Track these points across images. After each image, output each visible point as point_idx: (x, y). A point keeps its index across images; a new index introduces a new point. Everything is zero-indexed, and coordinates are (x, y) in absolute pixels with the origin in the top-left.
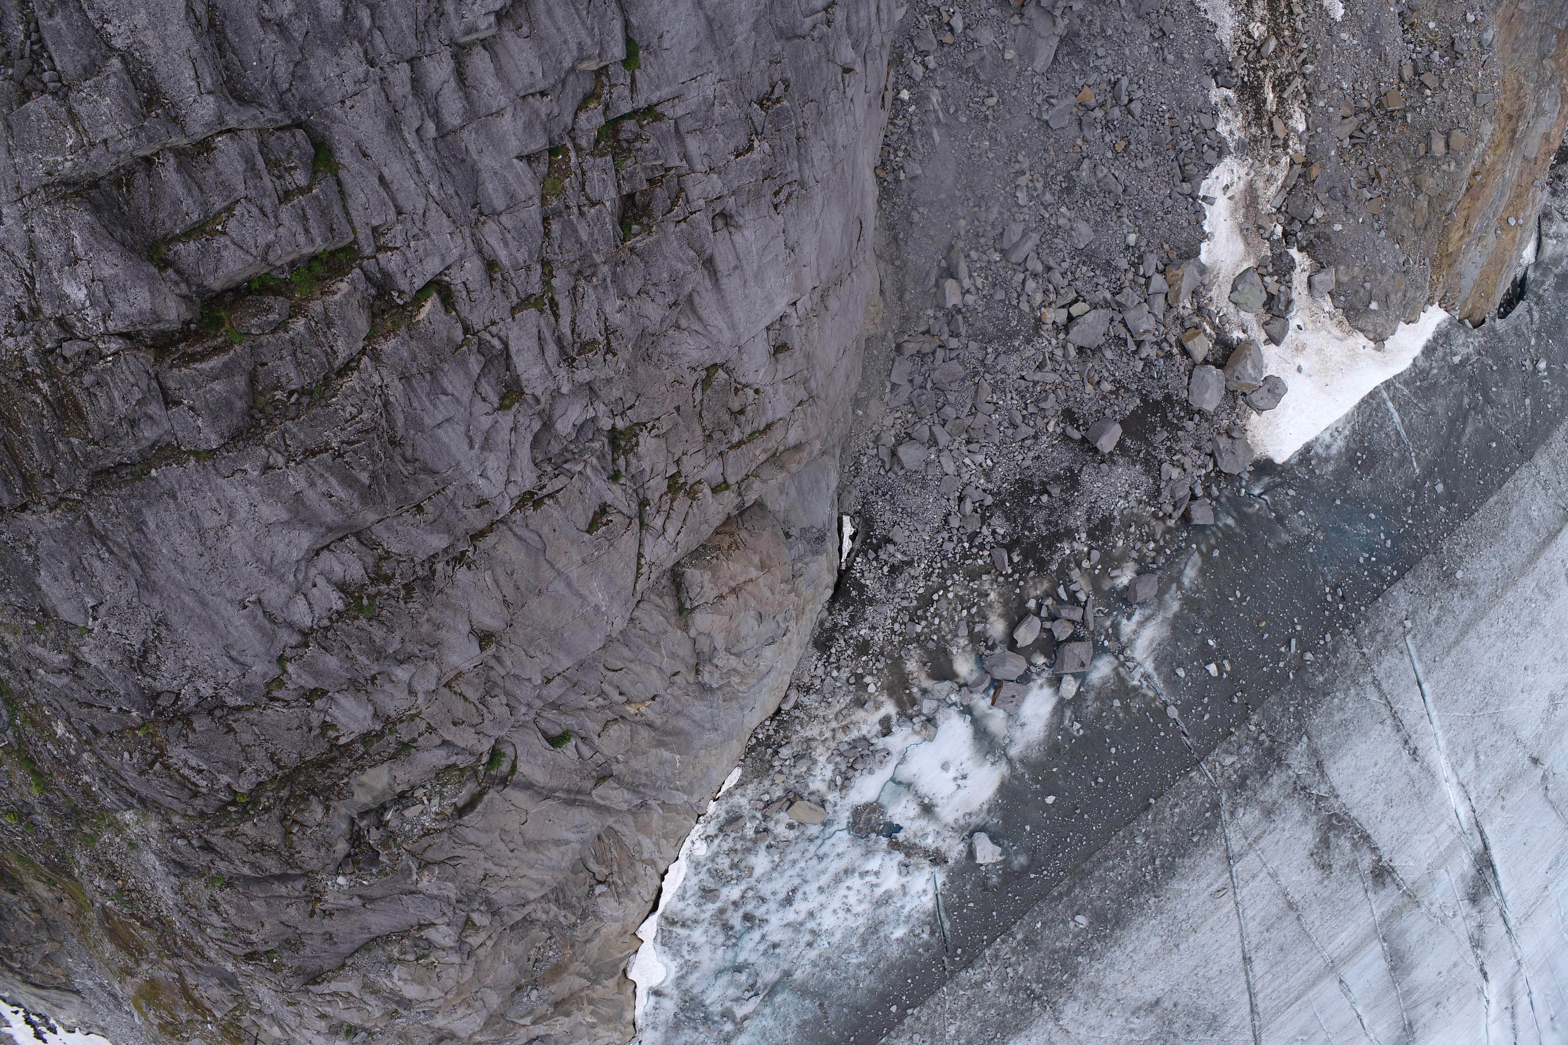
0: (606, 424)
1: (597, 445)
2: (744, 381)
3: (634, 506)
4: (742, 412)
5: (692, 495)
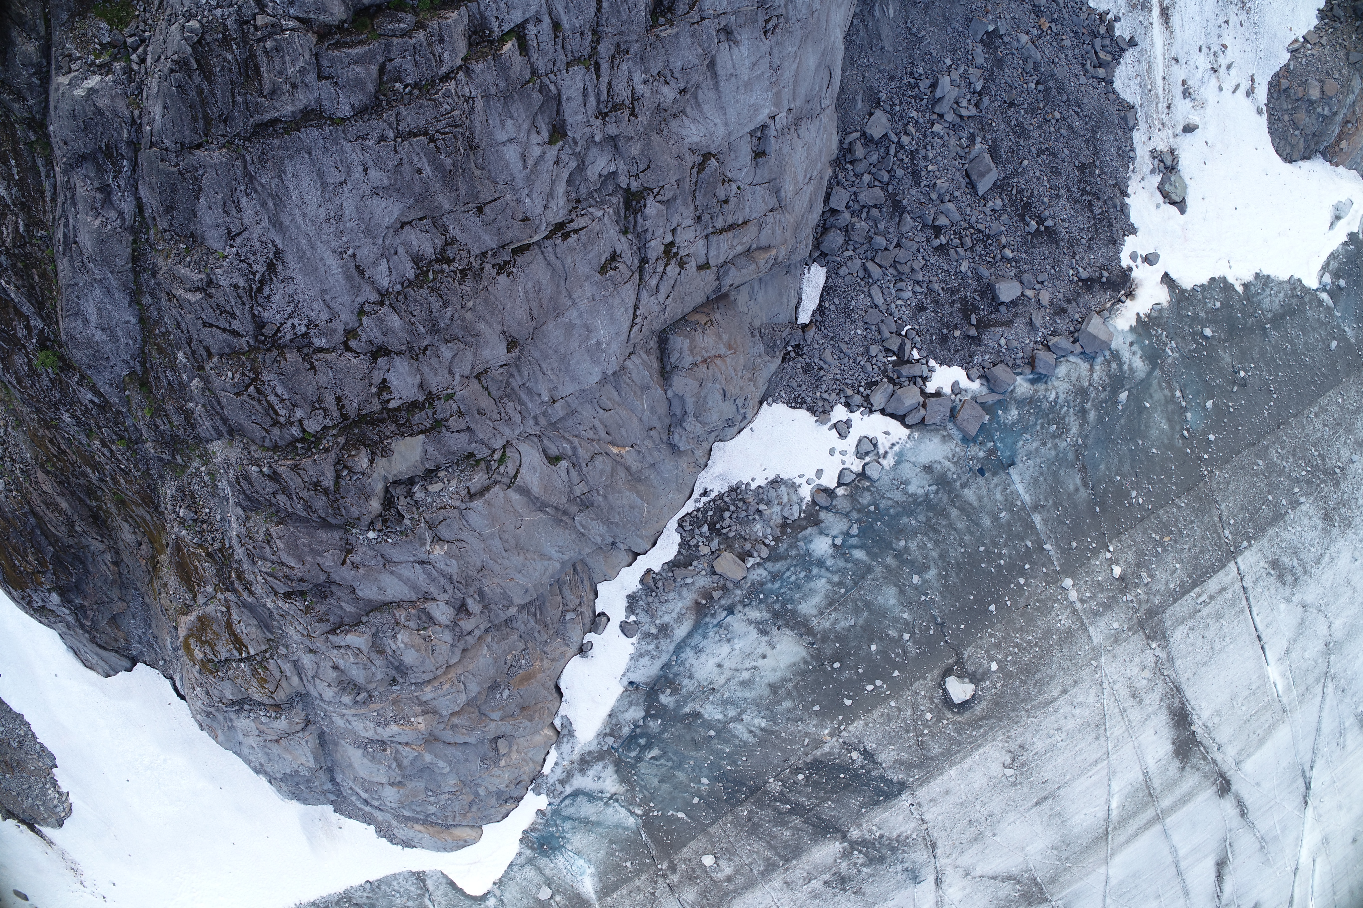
0: (623, 181)
1: (614, 200)
2: (729, 175)
3: (636, 262)
4: (726, 201)
5: (682, 264)
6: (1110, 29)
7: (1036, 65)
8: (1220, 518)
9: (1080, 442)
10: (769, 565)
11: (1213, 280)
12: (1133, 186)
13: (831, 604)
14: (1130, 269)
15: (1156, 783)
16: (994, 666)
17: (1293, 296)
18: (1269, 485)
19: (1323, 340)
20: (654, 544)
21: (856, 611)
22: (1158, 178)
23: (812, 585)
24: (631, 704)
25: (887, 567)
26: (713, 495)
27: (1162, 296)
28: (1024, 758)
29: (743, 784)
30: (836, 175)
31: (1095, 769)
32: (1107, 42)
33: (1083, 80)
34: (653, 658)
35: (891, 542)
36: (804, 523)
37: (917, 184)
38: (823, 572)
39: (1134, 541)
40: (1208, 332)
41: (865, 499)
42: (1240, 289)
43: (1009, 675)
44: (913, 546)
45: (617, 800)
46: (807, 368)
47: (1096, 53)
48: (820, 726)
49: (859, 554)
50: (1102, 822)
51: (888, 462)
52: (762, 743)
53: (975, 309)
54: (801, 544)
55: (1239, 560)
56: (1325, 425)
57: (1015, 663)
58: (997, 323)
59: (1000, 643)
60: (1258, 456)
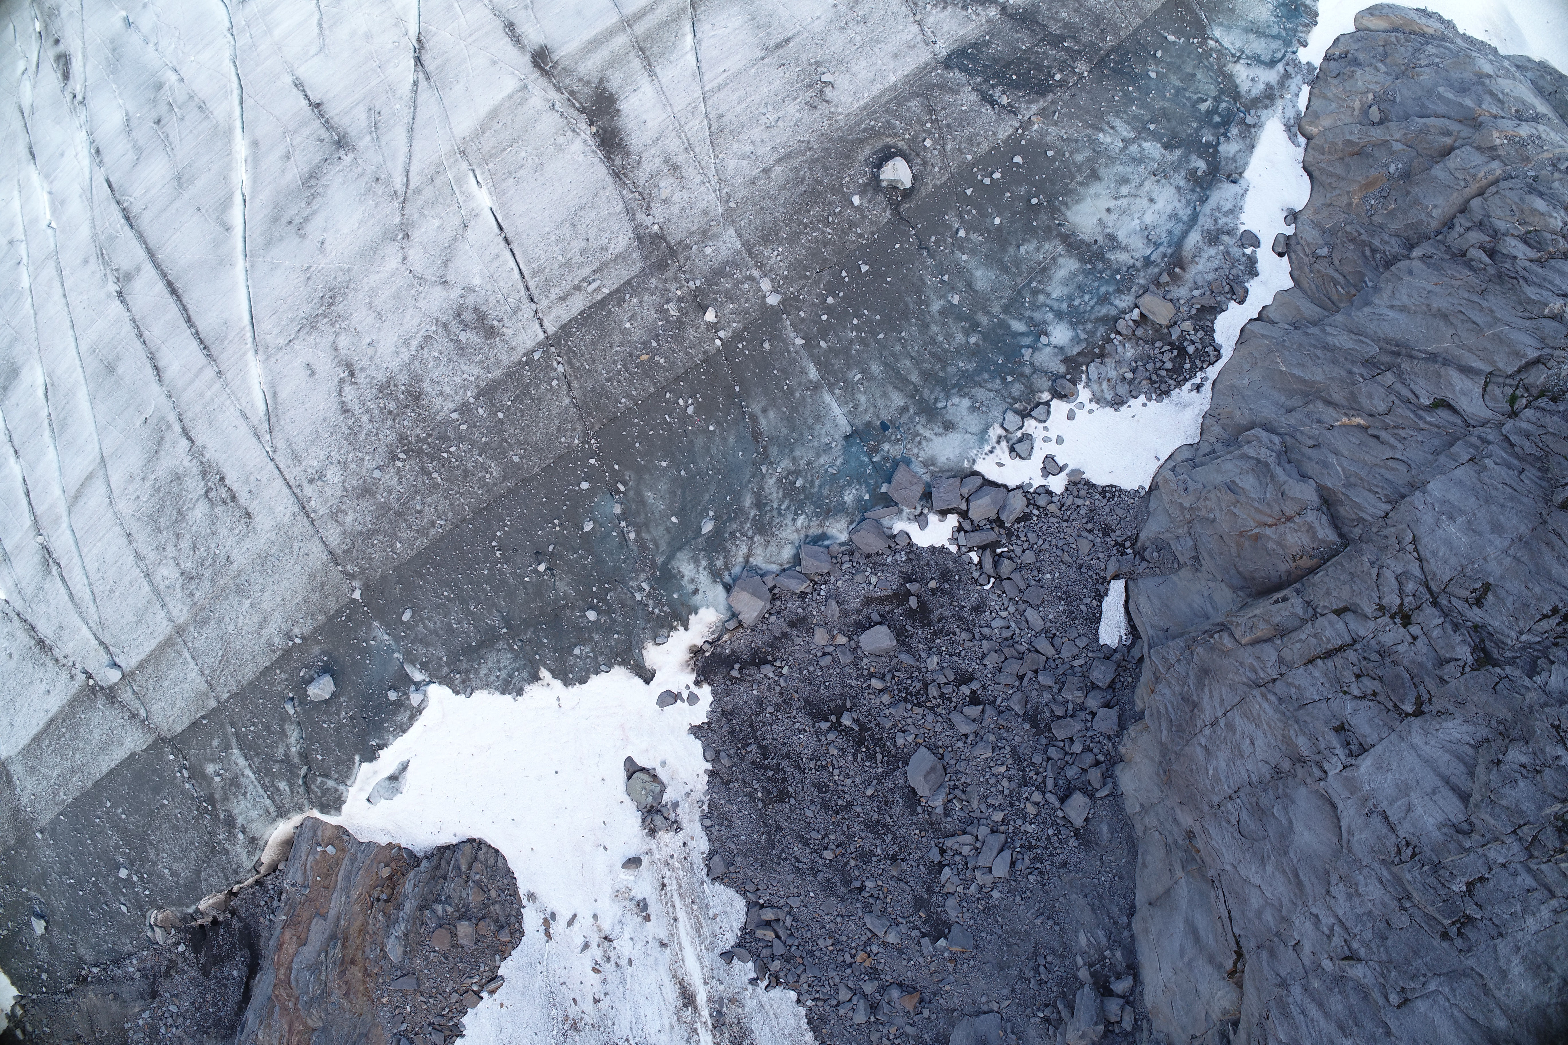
0: (1513, 672)
3: (1445, 602)
5: (1381, 608)
6: (763, 969)
7: (868, 908)
8: (569, 386)
9: (764, 469)
10: (1114, 312)
11: (583, 681)
12: (701, 784)
13: (1044, 270)
14: (697, 683)
15: (636, 64)
16: (856, 200)
17: (467, 672)
18: (501, 432)
19: (422, 620)
20: (1242, 330)
21: (1017, 263)
22: (667, 798)
23: (1066, 290)
24: (1234, 160)
25: (988, 313)
26: (1188, 385)
27: (653, 655)
28: (809, 94)
29: (1113, 70)
30: (1114, 747)
31: (720, 80)
32: (765, 952)
33: (795, 902)
34: (1218, 209)
35: (984, 340)
36: (1081, 359)
37: (1014, 749)
38: (1056, 306)
39: (687, 353)
40: (592, 615)
41: (1017, 389)
42: (544, 673)
43: (836, 190)
44: (960, 338)
45: (1233, 55)
46: (1107, 530)
47: (778, 936)
48: (1044, 134)
49: (1018, 326)
50: (702, 17)
51: (996, 431)
52: (1100, 115)
53: (910, 614)
54: (1083, 336)
55: (541, 336)
56: (420, 512)
57: (830, 204)
58: (880, 601)
59: (850, 227)
60: (518, 466)
